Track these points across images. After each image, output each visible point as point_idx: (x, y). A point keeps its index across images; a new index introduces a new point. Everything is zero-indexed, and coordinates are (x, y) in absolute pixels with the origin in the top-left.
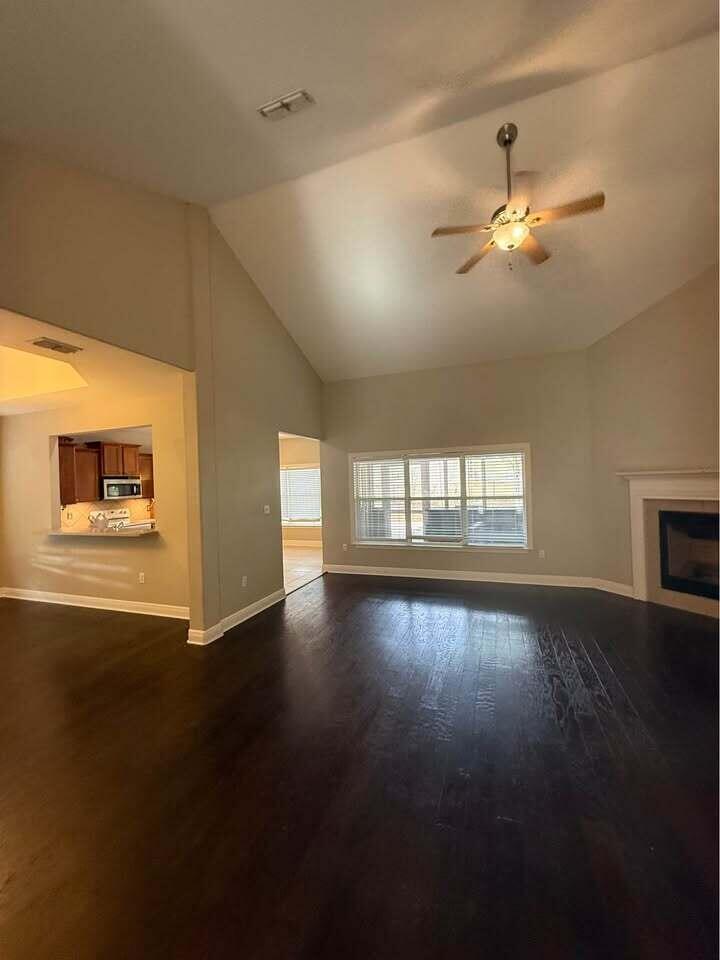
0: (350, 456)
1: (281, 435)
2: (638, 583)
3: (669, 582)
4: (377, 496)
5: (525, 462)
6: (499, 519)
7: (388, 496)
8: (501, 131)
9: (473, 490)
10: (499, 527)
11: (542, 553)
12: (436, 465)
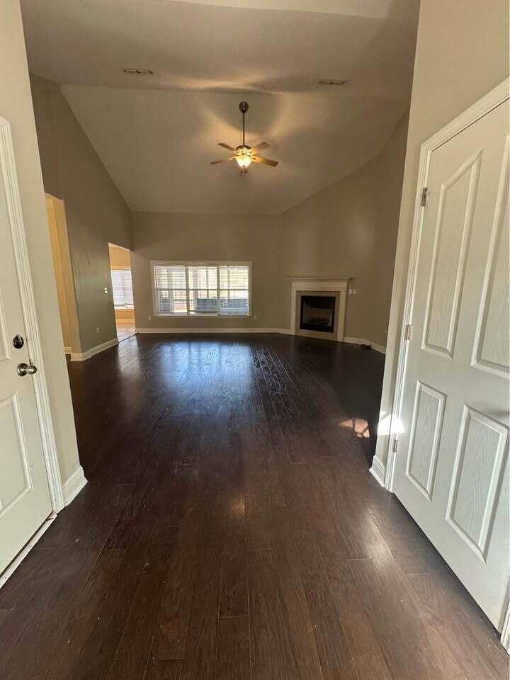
0: (151, 262)
1: (110, 245)
2: (292, 329)
3: (303, 326)
4: (163, 287)
5: (249, 271)
6: (237, 302)
7: (171, 287)
8: (241, 105)
9: (224, 285)
10: (235, 306)
11: (255, 317)
12: (202, 271)
